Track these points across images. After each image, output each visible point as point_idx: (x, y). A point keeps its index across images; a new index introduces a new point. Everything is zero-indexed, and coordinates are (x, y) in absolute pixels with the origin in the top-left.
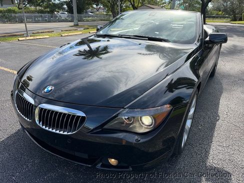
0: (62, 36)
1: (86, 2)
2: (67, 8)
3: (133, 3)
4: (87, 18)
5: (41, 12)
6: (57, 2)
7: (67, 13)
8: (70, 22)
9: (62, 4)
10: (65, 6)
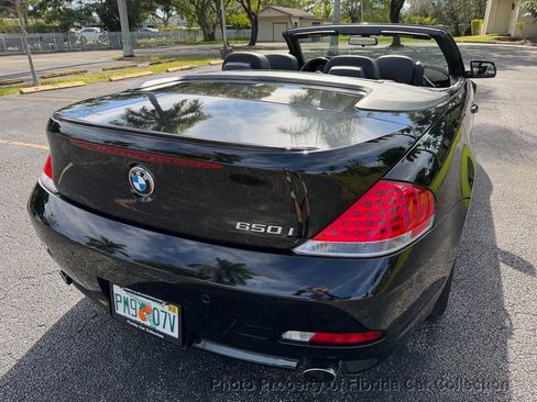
0: (111, 81)
1: (143, 4)
2: (98, 19)
3: (246, 5)
4: (144, 40)
5: (41, 29)
6: (74, 6)
7: (98, 29)
8: (108, 49)
9: (88, 10)
10: (94, 14)
